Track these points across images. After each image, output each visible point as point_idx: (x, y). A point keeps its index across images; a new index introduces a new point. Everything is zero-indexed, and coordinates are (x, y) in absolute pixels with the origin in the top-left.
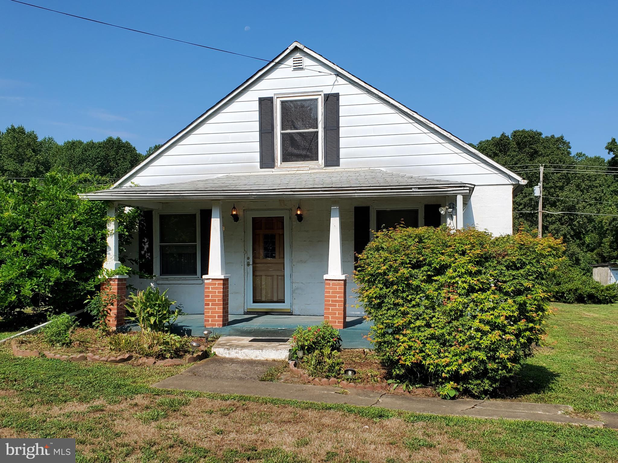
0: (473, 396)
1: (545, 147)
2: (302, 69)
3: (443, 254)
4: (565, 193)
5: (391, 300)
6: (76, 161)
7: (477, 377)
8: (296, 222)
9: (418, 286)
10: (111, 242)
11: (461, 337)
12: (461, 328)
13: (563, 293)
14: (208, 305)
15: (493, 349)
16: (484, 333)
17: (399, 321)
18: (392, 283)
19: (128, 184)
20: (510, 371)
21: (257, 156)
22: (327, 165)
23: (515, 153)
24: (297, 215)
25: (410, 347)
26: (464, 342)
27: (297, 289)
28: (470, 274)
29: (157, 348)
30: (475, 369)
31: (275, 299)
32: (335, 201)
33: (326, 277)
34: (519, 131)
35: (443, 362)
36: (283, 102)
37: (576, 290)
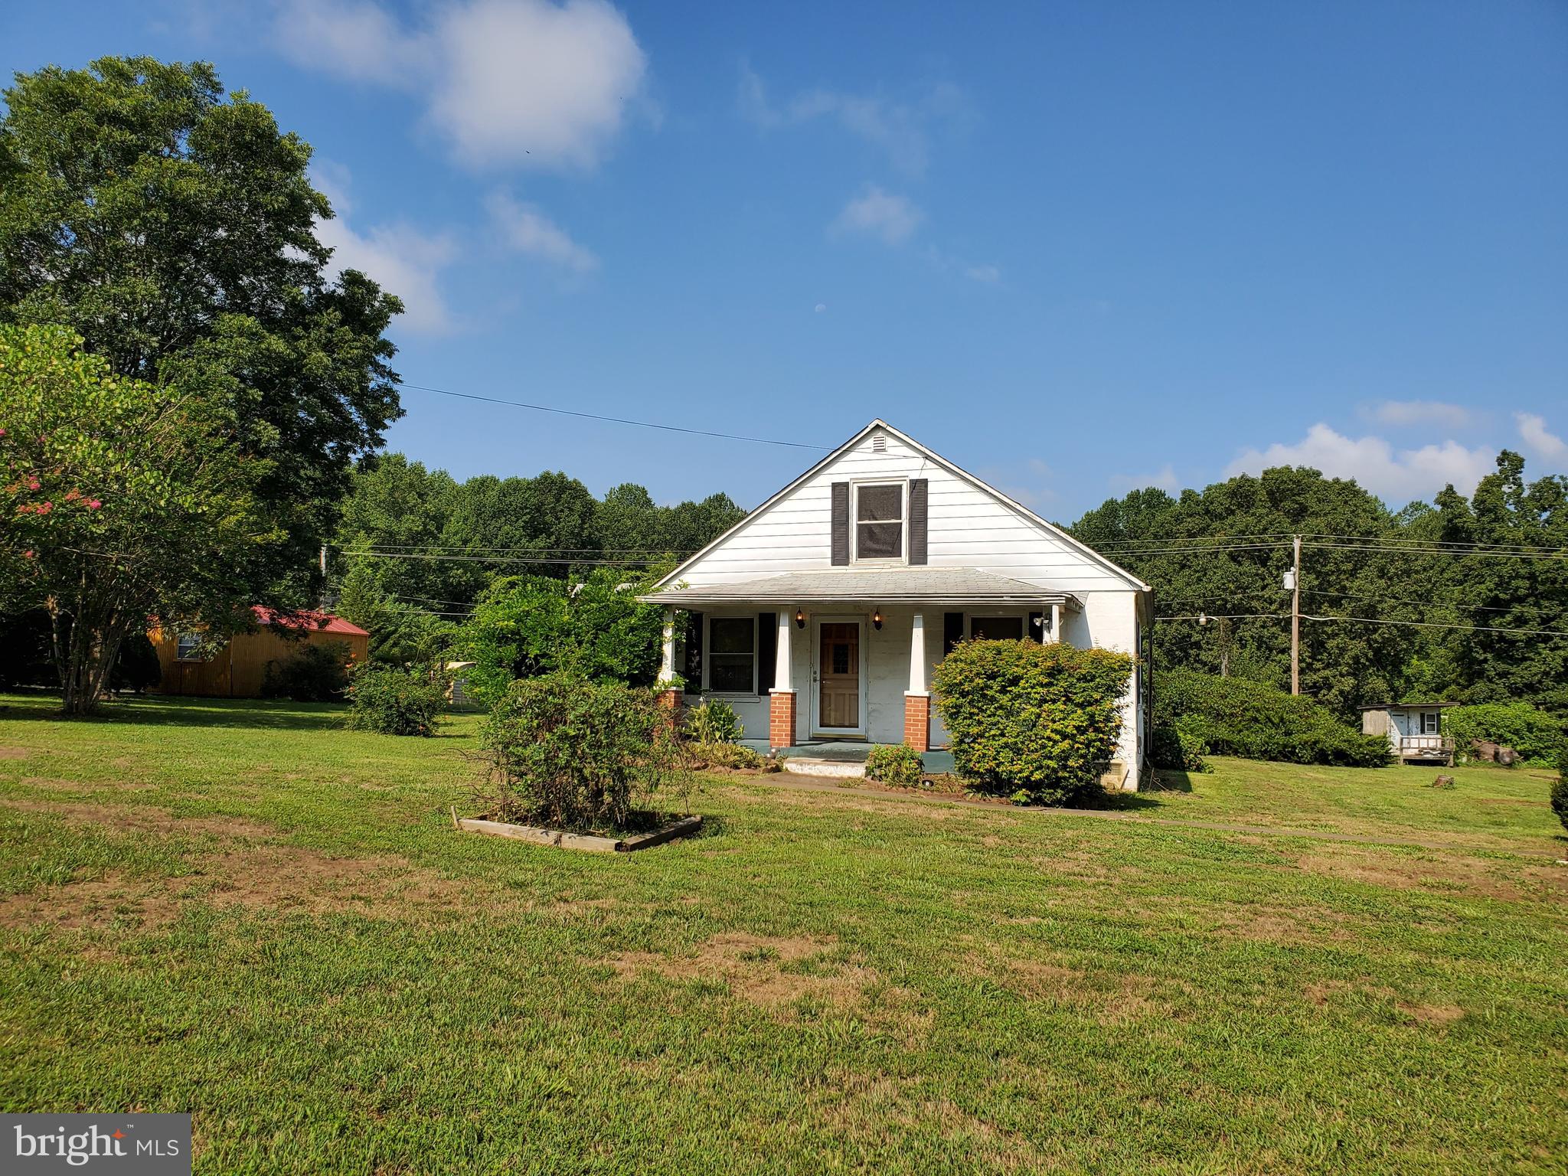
0: (1046, 805)
1: (1319, 500)
2: (884, 450)
3: (1017, 666)
4: (1357, 583)
5: (967, 709)
6: (488, 511)
7: (1049, 786)
8: (873, 630)
9: (992, 696)
10: (668, 650)
11: (1033, 746)
12: (1033, 738)
13: (1294, 747)
14: (774, 721)
15: (1064, 757)
16: (1055, 742)
17: (974, 730)
18: (968, 693)
19: (676, 582)
20: (1081, 780)
21: (828, 552)
22: (912, 562)
23: (1265, 511)
24: (875, 621)
25: (984, 754)
26: (1037, 750)
27: (874, 711)
28: (1042, 685)
29: (732, 758)
30: (1047, 777)
31: (847, 724)
32: (919, 608)
33: (906, 693)
34: (1273, 470)
35: (1016, 768)
36: (860, 488)
37: (1315, 743)
